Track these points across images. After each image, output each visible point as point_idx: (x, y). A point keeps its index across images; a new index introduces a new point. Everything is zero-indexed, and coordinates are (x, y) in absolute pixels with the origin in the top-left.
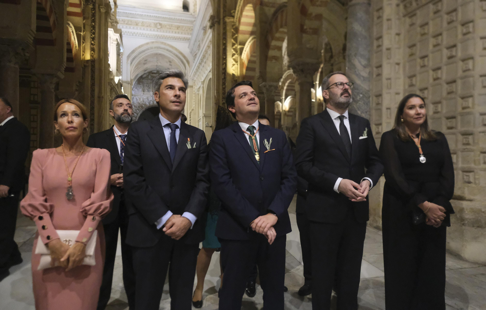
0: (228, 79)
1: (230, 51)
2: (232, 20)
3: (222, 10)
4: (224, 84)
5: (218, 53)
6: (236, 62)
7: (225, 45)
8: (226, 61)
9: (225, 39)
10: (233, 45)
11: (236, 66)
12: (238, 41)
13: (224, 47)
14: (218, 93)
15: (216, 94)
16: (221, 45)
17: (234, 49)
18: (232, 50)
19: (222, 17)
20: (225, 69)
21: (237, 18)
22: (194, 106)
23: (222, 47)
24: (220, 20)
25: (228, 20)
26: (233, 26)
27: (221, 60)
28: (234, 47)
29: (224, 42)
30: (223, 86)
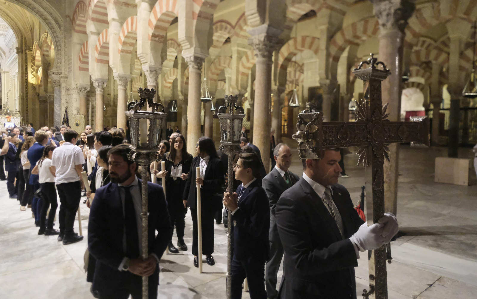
0: (29, 85)
1: (30, 70)
2: (31, 52)
3: (24, 46)
4: (26, 88)
5: (22, 70)
6: (35, 76)
7: (26, 66)
8: (28, 75)
9: (26, 62)
10: (32, 66)
11: (34, 78)
12: (35, 65)
13: (26, 67)
14: (23, 93)
15: (21, 93)
16: (24, 66)
17: (33, 69)
18: (32, 70)
19: (24, 49)
20: (27, 80)
21: (34, 52)
22: (11, 87)
23: (24, 67)
24: (23, 51)
25: (28, 52)
26: (32, 55)
27: (24, 75)
28: (33, 68)
29: (26, 64)
30: (26, 89)
